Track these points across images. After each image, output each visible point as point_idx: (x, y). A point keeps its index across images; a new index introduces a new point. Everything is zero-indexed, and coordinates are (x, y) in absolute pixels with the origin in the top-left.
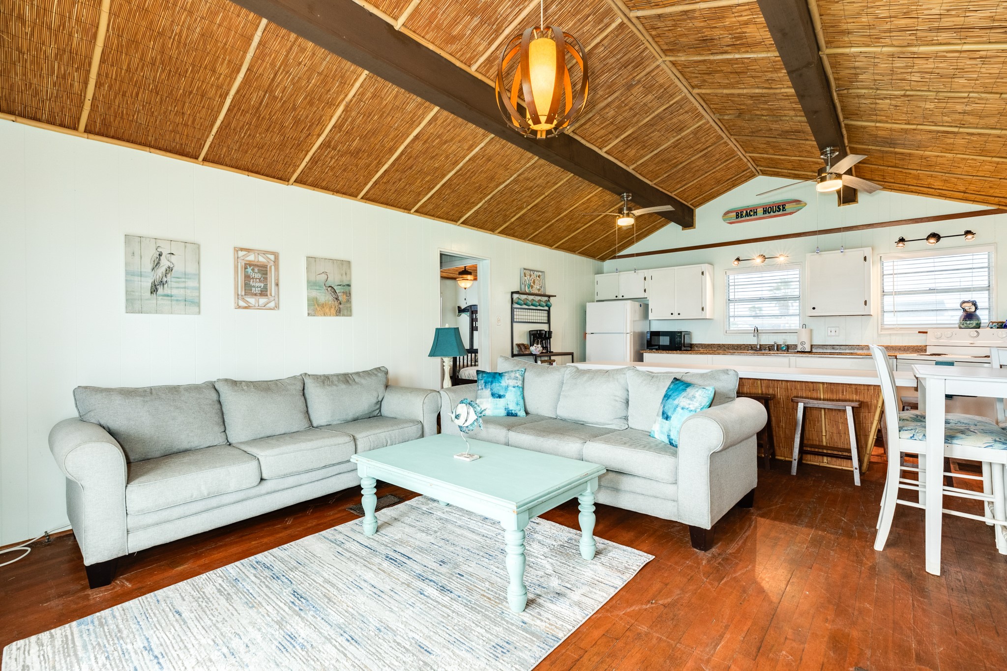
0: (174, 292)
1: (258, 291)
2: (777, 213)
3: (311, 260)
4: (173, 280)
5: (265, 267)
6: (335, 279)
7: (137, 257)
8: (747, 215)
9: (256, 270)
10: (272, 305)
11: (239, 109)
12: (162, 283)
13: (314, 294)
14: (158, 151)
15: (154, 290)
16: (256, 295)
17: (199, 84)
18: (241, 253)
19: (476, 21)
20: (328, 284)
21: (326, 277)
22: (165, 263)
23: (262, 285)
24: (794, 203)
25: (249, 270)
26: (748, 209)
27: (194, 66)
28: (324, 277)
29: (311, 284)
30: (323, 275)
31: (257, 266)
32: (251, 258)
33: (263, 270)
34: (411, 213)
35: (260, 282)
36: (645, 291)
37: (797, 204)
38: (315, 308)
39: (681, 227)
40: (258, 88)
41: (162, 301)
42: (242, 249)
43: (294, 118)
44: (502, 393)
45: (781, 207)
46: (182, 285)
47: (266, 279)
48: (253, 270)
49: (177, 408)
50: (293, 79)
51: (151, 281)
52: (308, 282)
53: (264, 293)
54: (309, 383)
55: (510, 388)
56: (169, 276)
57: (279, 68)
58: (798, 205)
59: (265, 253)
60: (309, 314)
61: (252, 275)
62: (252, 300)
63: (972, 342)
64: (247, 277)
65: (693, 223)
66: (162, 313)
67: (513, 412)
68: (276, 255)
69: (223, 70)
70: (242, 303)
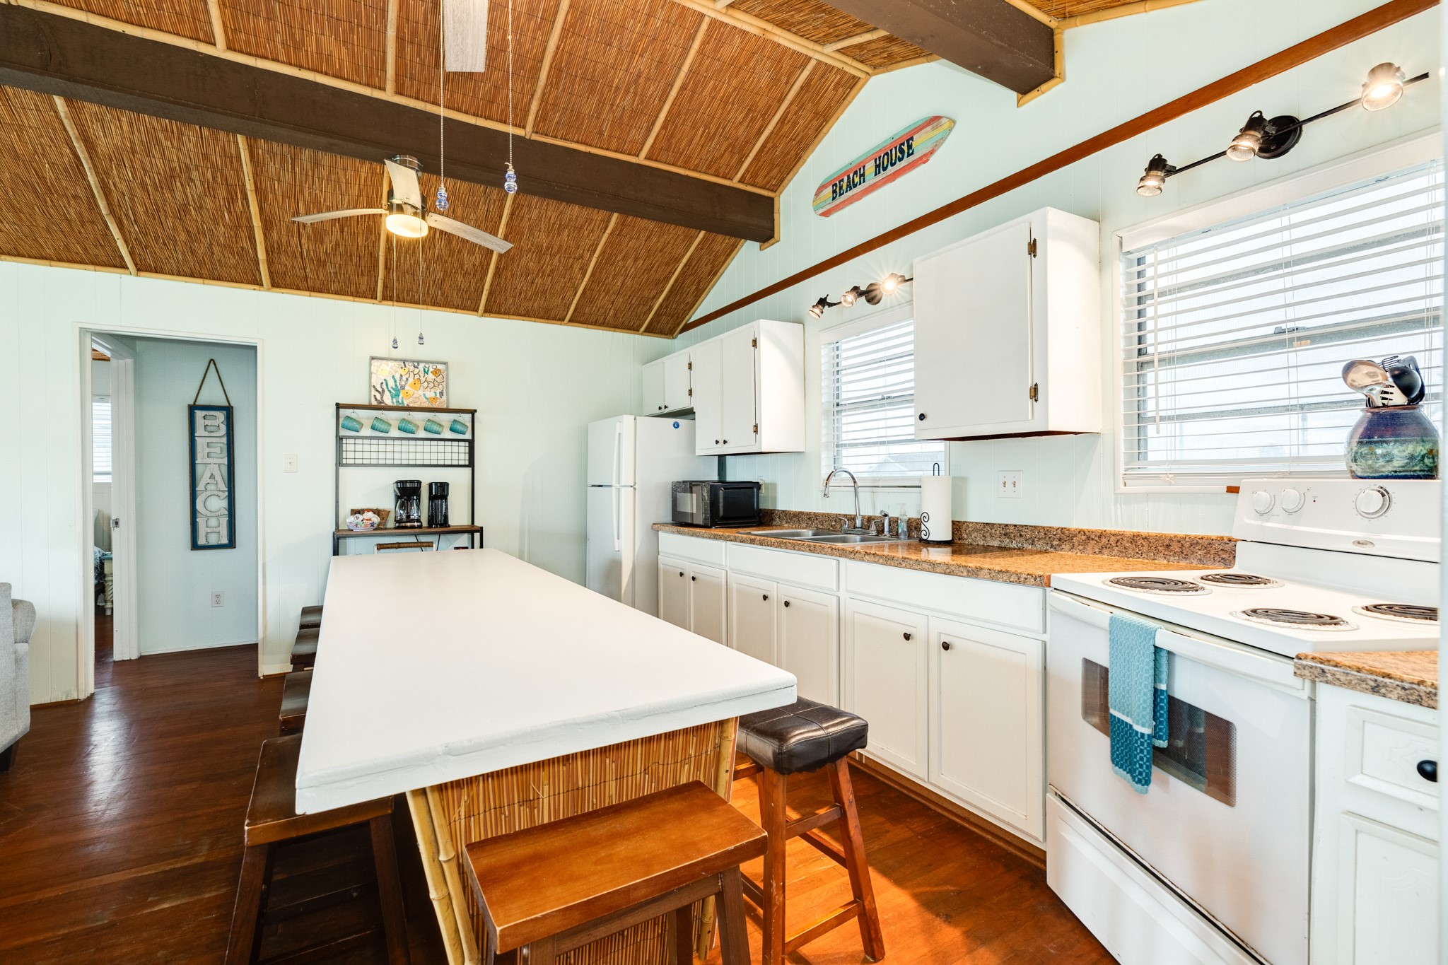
2: (899, 165)
8: (852, 185)
24: (929, 128)
26: (849, 171)
36: (690, 392)
37: (934, 129)
39: (757, 244)
45: (905, 148)
58: (937, 132)
63: (1360, 536)
65: (773, 230)
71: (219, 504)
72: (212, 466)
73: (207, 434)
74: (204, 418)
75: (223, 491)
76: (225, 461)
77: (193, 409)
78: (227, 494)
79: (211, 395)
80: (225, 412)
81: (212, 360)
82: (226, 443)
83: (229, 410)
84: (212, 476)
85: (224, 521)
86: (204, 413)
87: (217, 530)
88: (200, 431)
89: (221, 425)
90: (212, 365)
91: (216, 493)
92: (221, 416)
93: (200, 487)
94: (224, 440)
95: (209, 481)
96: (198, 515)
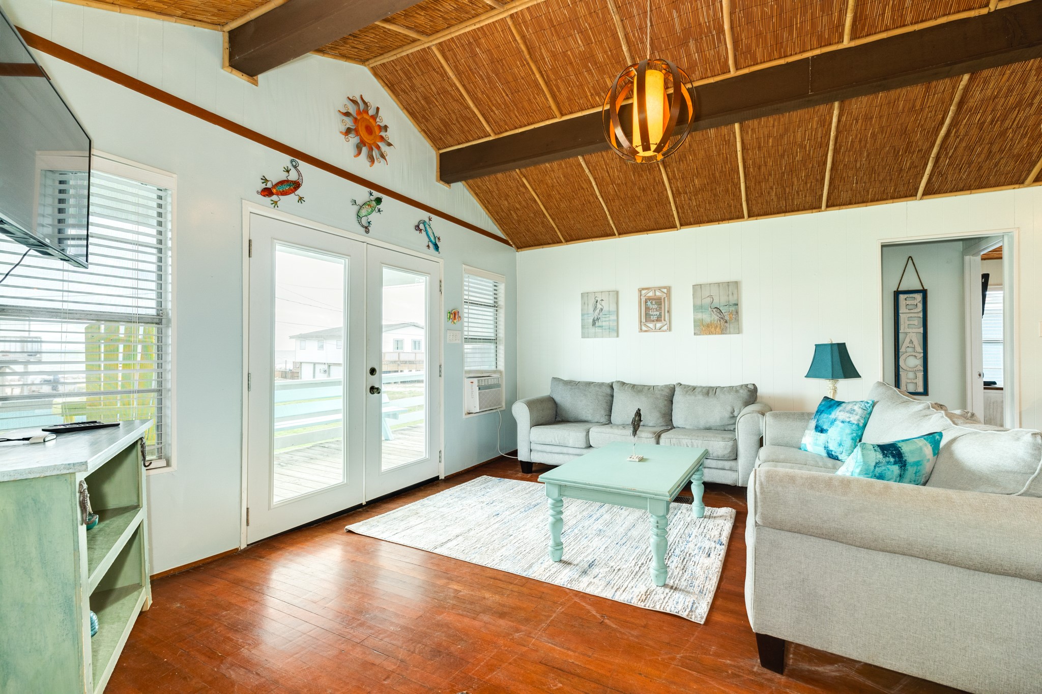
0: (604, 324)
1: (655, 318)
3: (697, 288)
4: (603, 316)
5: (660, 299)
6: (721, 299)
7: (586, 305)
9: (654, 303)
10: (665, 328)
11: (609, 200)
12: (598, 319)
13: (700, 316)
14: (596, 239)
15: (594, 323)
16: (653, 321)
17: (583, 198)
18: (643, 292)
19: (692, 45)
20: (715, 305)
21: (712, 300)
22: (599, 306)
23: (658, 313)
25: (649, 303)
27: (574, 192)
28: (709, 300)
29: (698, 308)
30: (709, 298)
31: (655, 299)
32: (651, 294)
33: (659, 301)
34: (823, 211)
35: (657, 311)
38: (703, 328)
40: (608, 184)
41: (598, 330)
42: (643, 289)
43: (639, 189)
44: (825, 427)
46: (607, 319)
47: (661, 308)
48: (651, 303)
49: (585, 395)
50: (617, 169)
51: (592, 318)
52: (694, 306)
53: (659, 319)
54: (678, 391)
55: (838, 423)
56: (601, 314)
57: (607, 168)
59: (660, 289)
60: (695, 334)
61: (651, 306)
62: (651, 325)
64: (647, 309)
66: (598, 337)
67: (833, 453)
68: (669, 289)
69: (585, 186)
70: (644, 328)
71: (917, 362)
72: (911, 334)
73: (908, 311)
74: (906, 299)
75: (920, 353)
76: (921, 330)
77: (897, 294)
78: (922, 355)
79: (911, 282)
80: (921, 294)
81: (910, 257)
82: (922, 317)
83: (924, 292)
84: (911, 342)
85: (920, 375)
86: (906, 296)
87: (915, 381)
88: (902, 309)
89: (918, 304)
90: (910, 261)
91: (914, 354)
92: (919, 297)
93: (902, 350)
94: (921, 315)
95: (908, 345)
96: (901, 370)
